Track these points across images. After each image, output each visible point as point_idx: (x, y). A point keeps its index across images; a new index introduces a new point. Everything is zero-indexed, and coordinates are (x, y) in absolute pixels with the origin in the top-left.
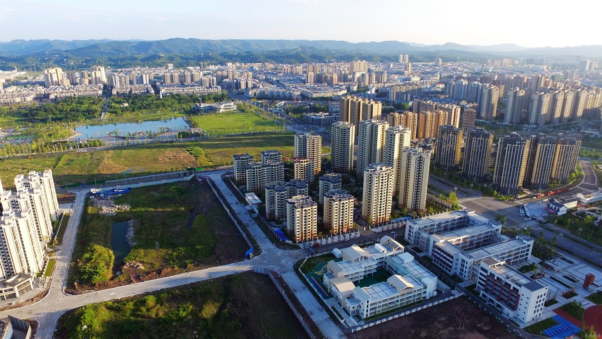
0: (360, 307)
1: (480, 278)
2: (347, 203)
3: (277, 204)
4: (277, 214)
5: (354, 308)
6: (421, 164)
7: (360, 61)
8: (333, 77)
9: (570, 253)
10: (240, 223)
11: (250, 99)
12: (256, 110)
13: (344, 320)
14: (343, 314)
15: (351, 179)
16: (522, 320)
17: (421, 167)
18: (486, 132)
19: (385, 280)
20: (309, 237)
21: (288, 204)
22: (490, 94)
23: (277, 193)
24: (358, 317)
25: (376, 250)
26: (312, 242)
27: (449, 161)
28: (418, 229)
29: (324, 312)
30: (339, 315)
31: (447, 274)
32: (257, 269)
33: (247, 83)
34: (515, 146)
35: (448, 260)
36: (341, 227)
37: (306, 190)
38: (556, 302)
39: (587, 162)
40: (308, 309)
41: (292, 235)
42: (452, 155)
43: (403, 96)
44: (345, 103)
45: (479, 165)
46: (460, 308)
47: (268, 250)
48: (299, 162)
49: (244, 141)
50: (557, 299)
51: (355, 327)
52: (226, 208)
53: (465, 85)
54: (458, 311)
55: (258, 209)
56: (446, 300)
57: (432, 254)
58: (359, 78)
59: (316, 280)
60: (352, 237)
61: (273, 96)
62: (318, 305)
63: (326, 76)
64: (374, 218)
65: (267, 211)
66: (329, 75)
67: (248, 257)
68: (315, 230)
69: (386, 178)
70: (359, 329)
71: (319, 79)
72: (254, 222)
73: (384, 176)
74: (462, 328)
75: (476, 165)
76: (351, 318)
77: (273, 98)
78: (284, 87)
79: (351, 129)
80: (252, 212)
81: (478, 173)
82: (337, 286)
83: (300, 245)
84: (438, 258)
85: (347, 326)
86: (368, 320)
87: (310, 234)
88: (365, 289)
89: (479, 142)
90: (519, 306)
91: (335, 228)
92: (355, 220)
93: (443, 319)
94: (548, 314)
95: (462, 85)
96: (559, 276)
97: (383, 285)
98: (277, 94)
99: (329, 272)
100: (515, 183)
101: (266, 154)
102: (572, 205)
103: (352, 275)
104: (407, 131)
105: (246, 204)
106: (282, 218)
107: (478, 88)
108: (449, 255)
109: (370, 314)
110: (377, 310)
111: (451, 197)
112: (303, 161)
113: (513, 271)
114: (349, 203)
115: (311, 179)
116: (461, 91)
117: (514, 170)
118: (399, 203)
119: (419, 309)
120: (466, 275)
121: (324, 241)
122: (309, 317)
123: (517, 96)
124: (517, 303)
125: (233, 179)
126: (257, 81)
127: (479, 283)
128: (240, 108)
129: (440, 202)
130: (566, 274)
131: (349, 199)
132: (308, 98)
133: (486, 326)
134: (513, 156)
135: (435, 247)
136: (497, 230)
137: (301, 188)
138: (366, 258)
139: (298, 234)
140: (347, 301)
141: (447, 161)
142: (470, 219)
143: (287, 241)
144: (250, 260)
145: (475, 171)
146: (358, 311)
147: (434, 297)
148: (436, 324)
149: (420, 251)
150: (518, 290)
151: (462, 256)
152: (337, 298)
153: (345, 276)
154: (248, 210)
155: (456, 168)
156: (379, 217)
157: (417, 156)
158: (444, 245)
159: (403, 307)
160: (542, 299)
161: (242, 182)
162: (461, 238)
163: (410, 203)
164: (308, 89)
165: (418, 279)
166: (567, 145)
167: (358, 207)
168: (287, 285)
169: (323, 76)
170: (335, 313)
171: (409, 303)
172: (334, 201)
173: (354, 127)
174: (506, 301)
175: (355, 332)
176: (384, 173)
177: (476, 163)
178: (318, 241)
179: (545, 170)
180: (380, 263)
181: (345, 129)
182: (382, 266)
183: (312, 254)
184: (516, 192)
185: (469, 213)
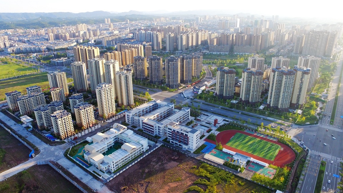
0: (109, 166)
1: (169, 134)
2: (89, 109)
3: (44, 119)
4: (45, 125)
5: (106, 168)
6: (127, 80)
7: (81, 24)
8: (66, 35)
9: (207, 111)
10: (20, 137)
11: (9, 54)
12: (16, 61)
13: (102, 176)
14: (101, 173)
15: (89, 95)
16: (192, 149)
17: (127, 81)
18: (158, 57)
19: (120, 148)
20: (70, 134)
21: (52, 118)
22: (157, 37)
23: (43, 112)
24: (109, 172)
25: (111, 132)
26: (73, 137)
27: (142, 76)
28: (132, 115)
29: (89, 175)
30: (98, 175)
31: (152, 136)
32: (40, 162)
33: (5, 44)
34: (173, 63)
35: (151, 128)
36: (88, 124)
37: (62, 106)
38: (205, 136)
39: (206, 66)
40: (78, 177)
41: (58, 136)
42: (143, 72)
43: (111, 42)
44: (77, 50)
45: (157, 75)
46: (162, 152)
47: (45, 149)
48: (54, 90)
49: (11, 83)
50: (205, 134)
51: (109, 178)
52: (7, 129)
53: (144, 33)
54: (161, 153)
55: (31, 125)
56: (154, 149)
57: (142, 127)
58: (82, 35)
59: (80, 159)
60: (96, 128)
61: (27, 51)
62: (84, 173)
63: (61, 35)
64: (106, 114)
65: (38, 125)
66: (63, 34)
67: (32, 157)
68: (73, 129)
69: (109, 91)
70: (112, 178)
71: (57, 37)
72: (30, 133)
73: (108, 89)
74: (165, 161)
75: (156, 75)
76: (106, 174)
77: (27, 52)
78: (34, 44)
79: (83, 65)
80: (28, 127)
81: (158, 80)
82: (93, 158)
83: (65, 140)
84: (146, 129)
85: (104, 179)
86: (115, 172)
87: (70, 132)
88: (110, 155)
89: (156, 63)
90: (189, 143)
91: (85, 125)
92: (96, 118)
93: (155, 160)
94: (202, 142)
95: (142, 33)
96: (204, 123)
97: (119, 151)
98: (30, 49)
99: (87, 152)
100: (176, 82)
101: (30, 89)
102: (203, 88)
103: (101, 150)
104: (116, 62)
105: (22, 123)
106: (49, 127)
107: (150, 34)
108: (151, 126)
109: (116, 168)
110: (119, 165)
111: (146, 95)
112: (57, 89)
113: (183, 126)
114: (91, 109)
115: (64, 100)
116: (142, 37)
117: (175, 75)
118: (119, 103)
119: (142, 158)
120: (162, 134)
121: (80, 135)
122: (80, 181)
123: (170, 36)
124: (188, 141)
125: (8, 109)
126: (13, 41)
127: (169, 136)
128: (3, 61)
129: (141, 99)
130: (206, 121)
131: (90, 107)
132: (52, 50)
133: (176, 157)
134: (173, 68)
135: (143, 123)
136: (172, 107)
137: (58, 106)
138: (106, 138)
139: (62, 135)
140: (101, 165)
141: (141, 76)
142: (158, 104)
143: (56, 140)
144: (33, 159)
145: (156, 79)
146: (108, 169)
147: (148, 149)
148: (151, 163)
149: (136, 127)
150: (187, 135)
151: (158, 125)
152: (95, 165)
153: (97, 151)
154: (25, 127)
155: (146, 79)
156: (109, 113)
157: (124, 76)
158: (148, 121)
159: (133, 160)
160: (198, 136)
161: (16, 110)
162: (156, 115)
163: (125, 103)
164: (51, 44)
165: (138, 143)
166: (197, 59)
167: (96, 111)
168: (62, 166)
169: (60, 35)
170: (95, 174)
171: (136, 157)
172: (81, 110)
173: (85, 64)
174: (183, 142)
175: (109, 181)
176: (107, 88)
177: (156, 74)
178: (76, 136)
179: (189, 73)
180: (115, 139)
181: (79, 66)
182: (117, 141)
183: (74, 144)
184: (178, 86)
185: (157, 101)
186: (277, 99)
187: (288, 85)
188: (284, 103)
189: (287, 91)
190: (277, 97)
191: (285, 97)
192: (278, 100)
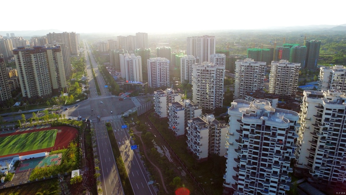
186: (33, 86)
187: (41, 65)
188: (44, 88)
189: (42, 73)
190: (33, 84)
191: (43, 80)
192: (35, 88)
